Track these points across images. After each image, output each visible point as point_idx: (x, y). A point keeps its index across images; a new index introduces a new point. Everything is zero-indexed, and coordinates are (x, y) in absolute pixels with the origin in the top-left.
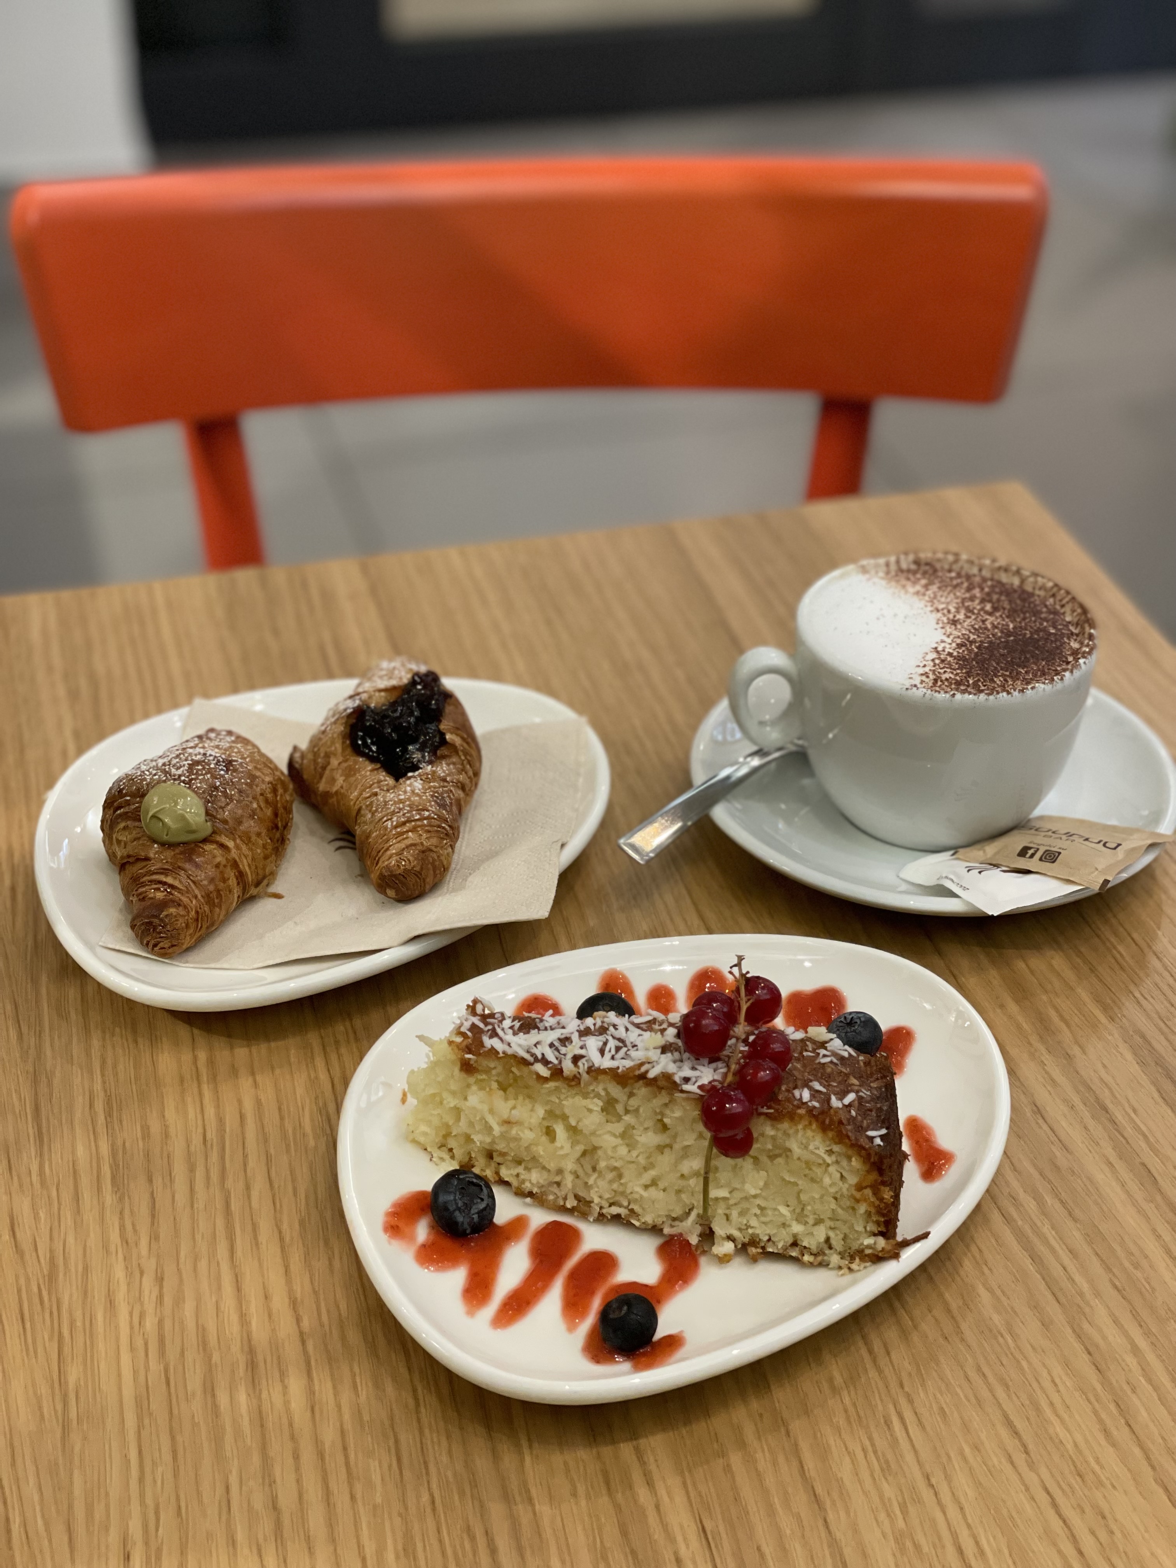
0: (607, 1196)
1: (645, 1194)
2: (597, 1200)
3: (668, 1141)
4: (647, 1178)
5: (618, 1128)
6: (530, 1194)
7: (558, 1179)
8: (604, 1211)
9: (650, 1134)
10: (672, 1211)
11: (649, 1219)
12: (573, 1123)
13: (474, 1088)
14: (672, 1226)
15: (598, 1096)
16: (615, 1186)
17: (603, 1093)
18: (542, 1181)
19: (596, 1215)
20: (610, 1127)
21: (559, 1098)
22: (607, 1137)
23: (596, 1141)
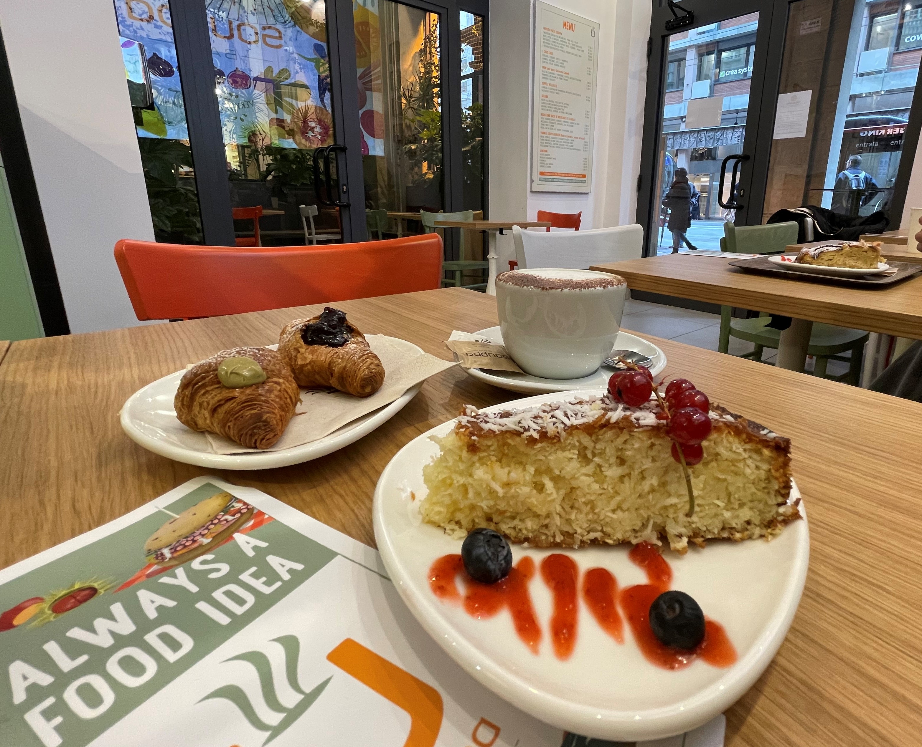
0: (585, 525)
1: (615, 516)
2: (579, 531)
3: (627, 471)
4: (613, 504)
5: (590, 469)
6: (527, 539)
7: (546, 521)
8: (585, 538)
9: (615, 468)
10: (634, 525)
11: (619, 536)
12: (557, 472)
13: (477, 465)
14: (636, 537)
15: (574, 447)
16: (590, 516)
17: (577, 444)
18: (535, 527)
19: (579, 543)
20: (584, 470)
21: (545, 456)
22: (583, 478)
23: (574, 483)
